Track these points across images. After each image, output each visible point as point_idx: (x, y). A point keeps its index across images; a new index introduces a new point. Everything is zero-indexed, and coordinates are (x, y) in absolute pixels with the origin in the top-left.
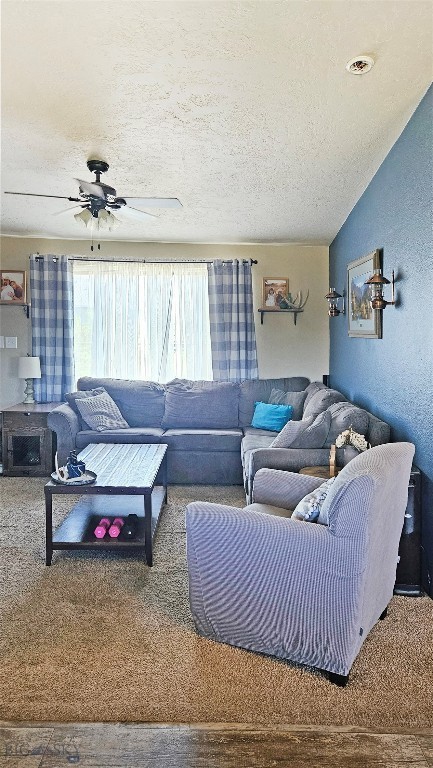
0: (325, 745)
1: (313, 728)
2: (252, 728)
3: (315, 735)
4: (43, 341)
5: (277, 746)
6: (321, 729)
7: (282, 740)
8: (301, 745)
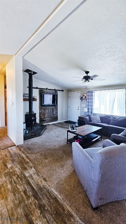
0: (70, 220)
1: (73, 213)
2: (61, 199)
3: (72, 216)
4: (89, 105)
5: (60, 209)
6: (75, 215)
7: (63, 209)
8: (65, 214)
